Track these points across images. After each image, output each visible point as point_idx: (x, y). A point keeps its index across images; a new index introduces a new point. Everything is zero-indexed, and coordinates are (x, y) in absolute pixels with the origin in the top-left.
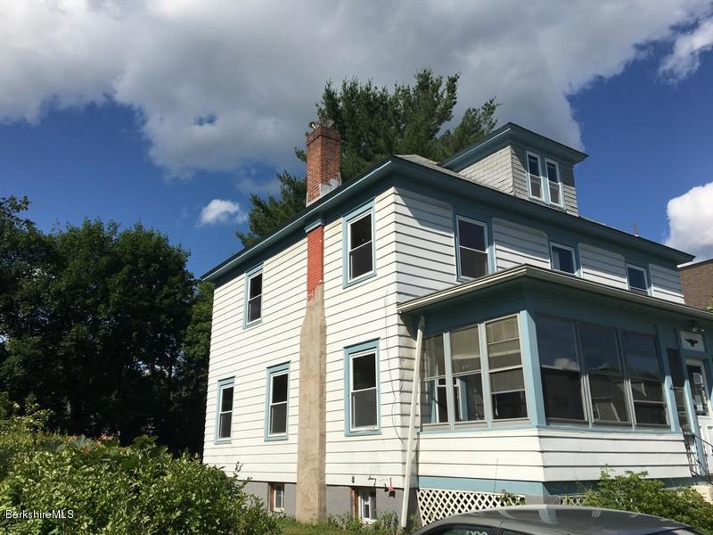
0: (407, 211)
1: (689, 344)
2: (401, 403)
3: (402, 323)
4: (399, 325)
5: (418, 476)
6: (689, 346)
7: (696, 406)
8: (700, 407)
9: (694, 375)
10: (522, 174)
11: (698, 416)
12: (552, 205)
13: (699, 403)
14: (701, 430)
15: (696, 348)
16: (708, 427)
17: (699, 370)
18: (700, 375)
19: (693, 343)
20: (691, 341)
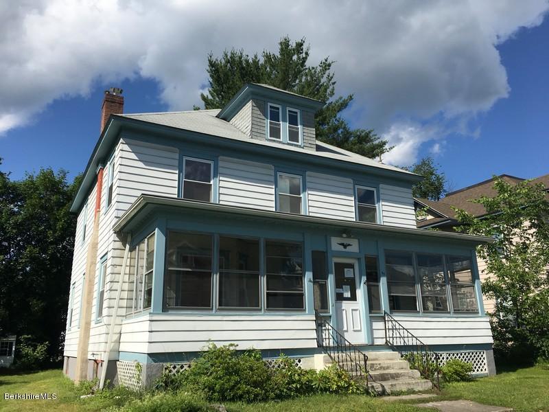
0: (133, 156)
1: (342, 247)
2: (110, 299)
3: (117, 239)
4: (115, 241)
5: (119, 352)
6: (341, 248)
7: (342, 294)
8: (347, 294)
9: (346, 270)
10: (262, 121)
11: (344, 302)
12: (288, 144)
13: (347, 291)
14: (344, 312)
15: (349, 249)
16: (353, 310)
17: (351, 266)
18: (352, 270)
19: (345, 246)
20: (342, 244)
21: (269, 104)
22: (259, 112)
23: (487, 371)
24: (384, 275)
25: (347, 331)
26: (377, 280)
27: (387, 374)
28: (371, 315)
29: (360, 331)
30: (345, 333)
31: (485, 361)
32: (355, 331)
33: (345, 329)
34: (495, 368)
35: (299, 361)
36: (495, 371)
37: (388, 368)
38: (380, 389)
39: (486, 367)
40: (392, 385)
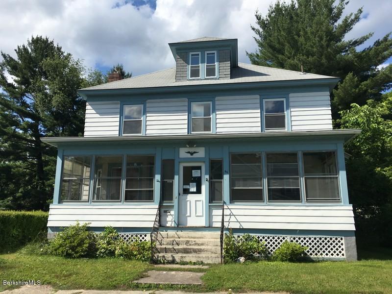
0: (93, 111)
6: (189, 156)
7: (189, 189)
8: (194, 189)
9: (193, 171)
10: (184, 67)
11: (189, 195)
12: (206, 79)
13: (193, 187)
14: (188, 203)
15: (195, 156)
16: (196, 201)
17: (199, 168)
18: (199, 171)
19: (192, 154)
20: (189, 152)
21: (191, 53)
22: (182, 62)
23: (345, 257)
24: (227, 173)
25: (190, 216)
26: (221, 177)
27: (190, 249)
28: (210, 204)
29: (202, 216)
30: (188, 218)
31: (343, 247)
32: (197, 216)
33: (188, 214)
34: (356, 253)
35: (145, 236)
36: (356, 257)
37: (202, 244)
38: (171, 259)
39: (343, 252)
40: (182, 257)
